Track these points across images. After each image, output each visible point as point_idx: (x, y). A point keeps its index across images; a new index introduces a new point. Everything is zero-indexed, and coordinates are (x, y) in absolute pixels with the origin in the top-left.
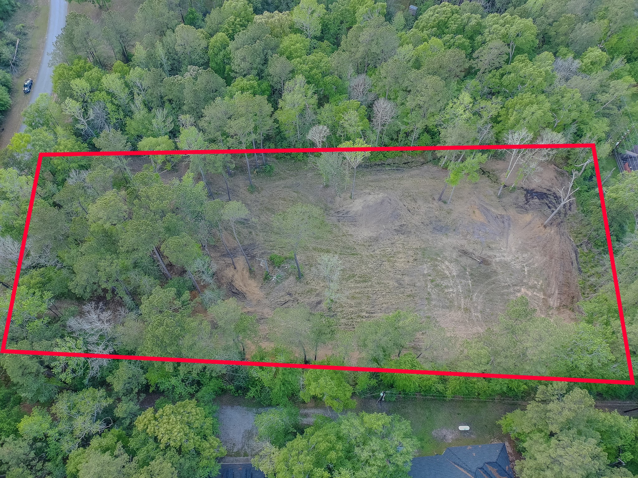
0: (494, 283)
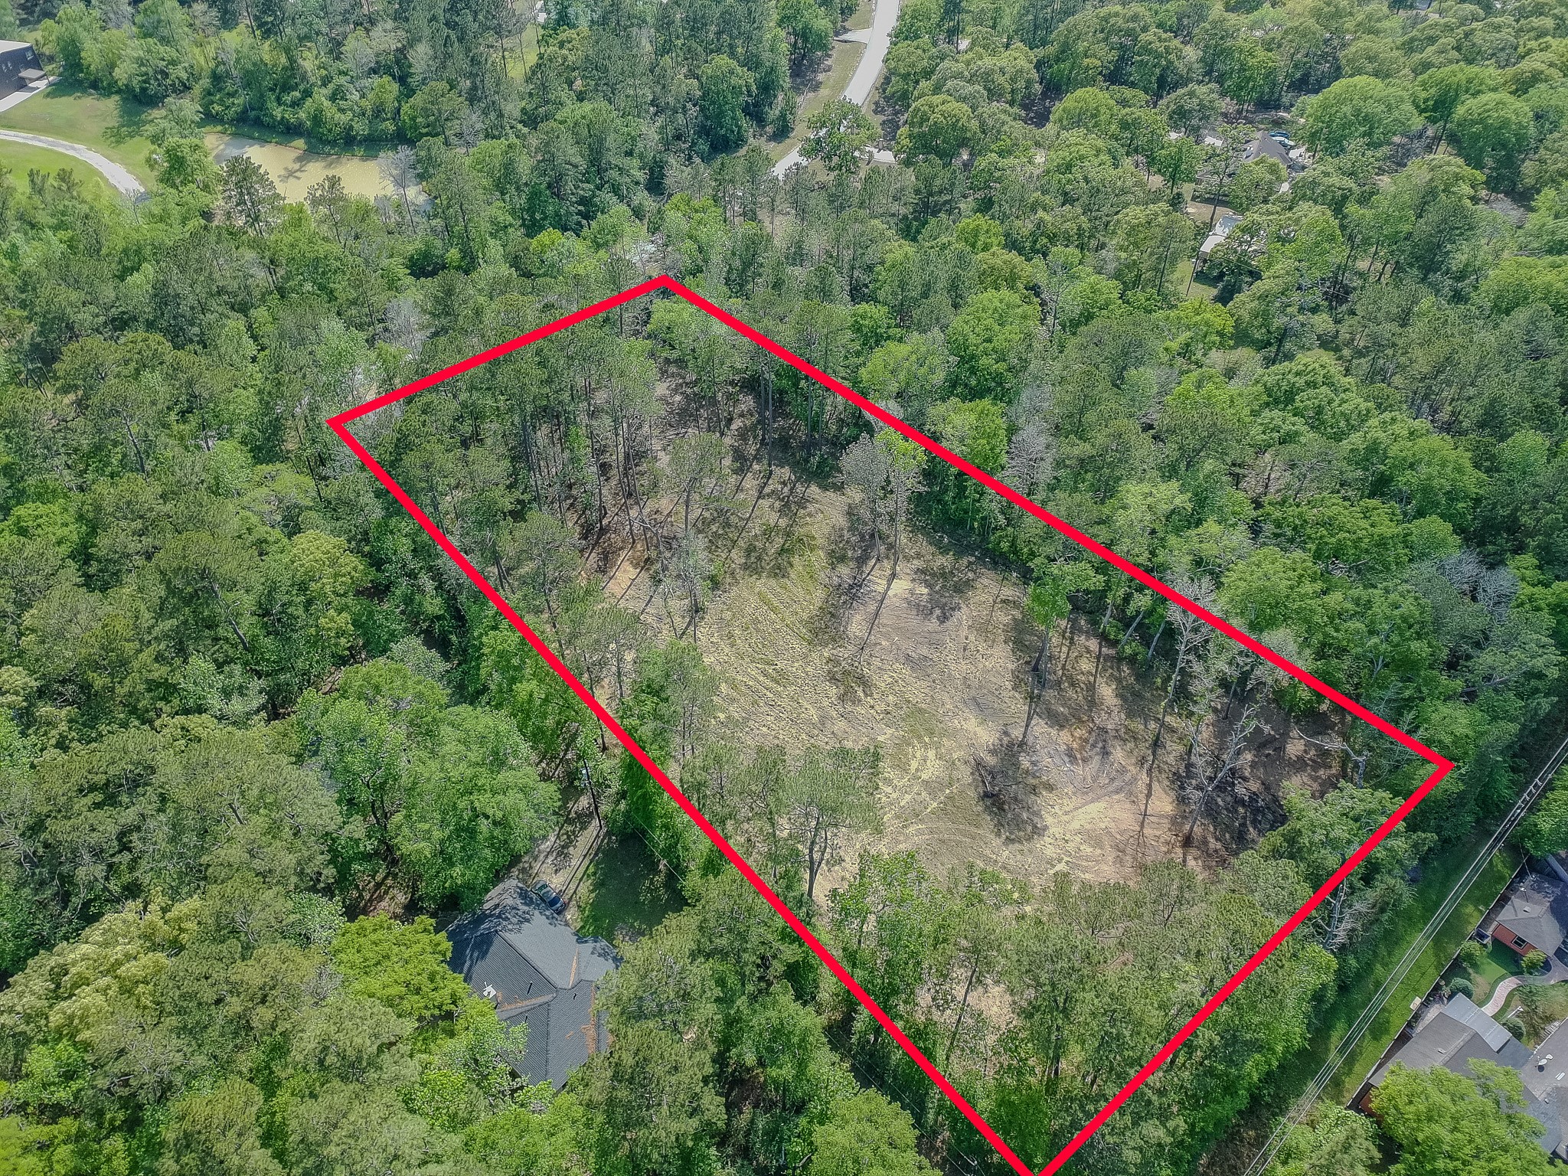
0: (974, 838)
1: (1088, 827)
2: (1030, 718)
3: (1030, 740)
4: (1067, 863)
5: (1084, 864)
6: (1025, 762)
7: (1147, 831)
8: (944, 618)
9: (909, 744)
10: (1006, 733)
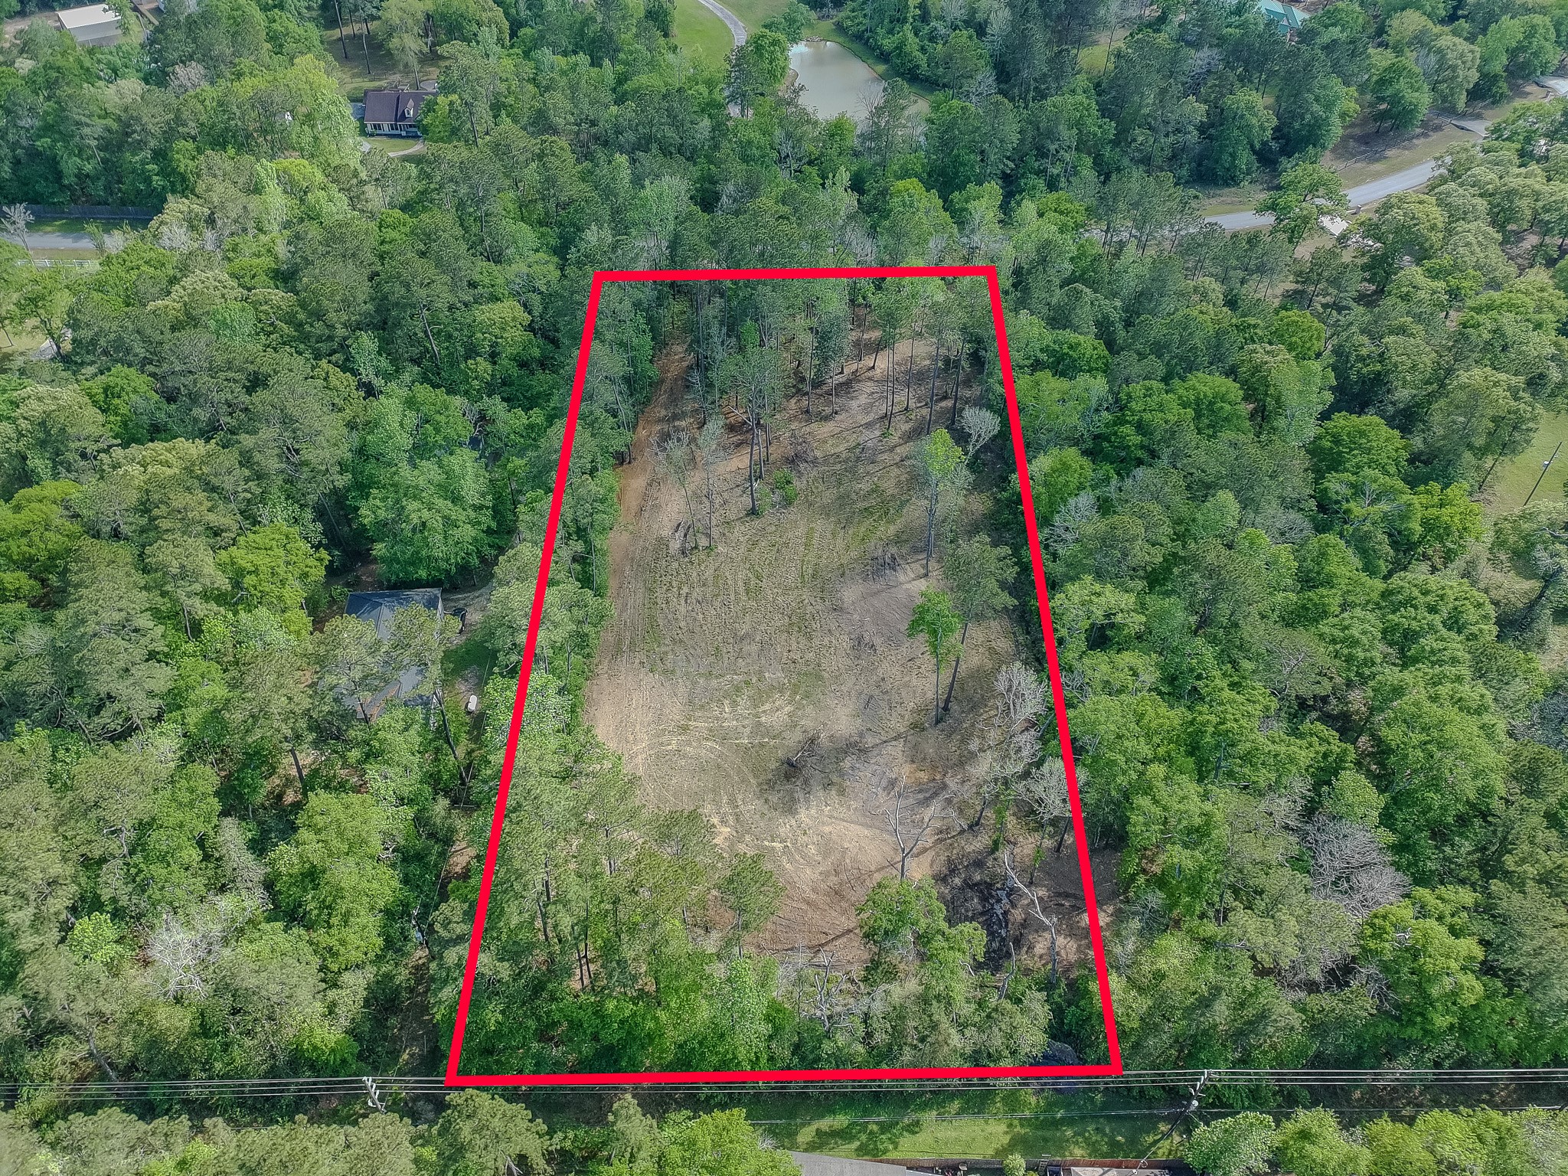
1: (835, 837)
3: (873, 752)
4: (786, 847)
6: (848, 762)
9: (780, 692)
10: (863, 734)
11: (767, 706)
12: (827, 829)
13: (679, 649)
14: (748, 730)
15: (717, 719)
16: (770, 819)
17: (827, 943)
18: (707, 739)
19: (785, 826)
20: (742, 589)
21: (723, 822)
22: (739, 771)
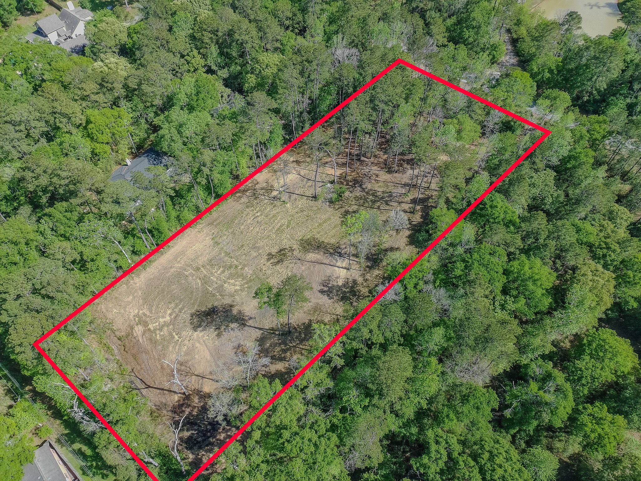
1: (196, 350)
2: (260, 329)
3: (246, 328)
4: (178, 340)
5: (177, 348)
6: (234, 325)
7: (194, 377)
8: (322, 292)
9: (243, 279)
10: (251, 318)
11: (232, 281)
12: (197, 345)
13: (231, 236)
14: (216, 286)
15: (212, 273)
16: (185, 326)
17: (152, 387)
18: (200, 279)
19: (188, 332)
20: (277, 227)
21: (170, 315)
22: (196, 300)
